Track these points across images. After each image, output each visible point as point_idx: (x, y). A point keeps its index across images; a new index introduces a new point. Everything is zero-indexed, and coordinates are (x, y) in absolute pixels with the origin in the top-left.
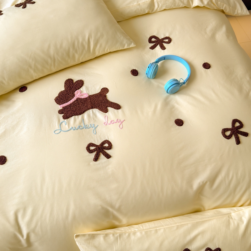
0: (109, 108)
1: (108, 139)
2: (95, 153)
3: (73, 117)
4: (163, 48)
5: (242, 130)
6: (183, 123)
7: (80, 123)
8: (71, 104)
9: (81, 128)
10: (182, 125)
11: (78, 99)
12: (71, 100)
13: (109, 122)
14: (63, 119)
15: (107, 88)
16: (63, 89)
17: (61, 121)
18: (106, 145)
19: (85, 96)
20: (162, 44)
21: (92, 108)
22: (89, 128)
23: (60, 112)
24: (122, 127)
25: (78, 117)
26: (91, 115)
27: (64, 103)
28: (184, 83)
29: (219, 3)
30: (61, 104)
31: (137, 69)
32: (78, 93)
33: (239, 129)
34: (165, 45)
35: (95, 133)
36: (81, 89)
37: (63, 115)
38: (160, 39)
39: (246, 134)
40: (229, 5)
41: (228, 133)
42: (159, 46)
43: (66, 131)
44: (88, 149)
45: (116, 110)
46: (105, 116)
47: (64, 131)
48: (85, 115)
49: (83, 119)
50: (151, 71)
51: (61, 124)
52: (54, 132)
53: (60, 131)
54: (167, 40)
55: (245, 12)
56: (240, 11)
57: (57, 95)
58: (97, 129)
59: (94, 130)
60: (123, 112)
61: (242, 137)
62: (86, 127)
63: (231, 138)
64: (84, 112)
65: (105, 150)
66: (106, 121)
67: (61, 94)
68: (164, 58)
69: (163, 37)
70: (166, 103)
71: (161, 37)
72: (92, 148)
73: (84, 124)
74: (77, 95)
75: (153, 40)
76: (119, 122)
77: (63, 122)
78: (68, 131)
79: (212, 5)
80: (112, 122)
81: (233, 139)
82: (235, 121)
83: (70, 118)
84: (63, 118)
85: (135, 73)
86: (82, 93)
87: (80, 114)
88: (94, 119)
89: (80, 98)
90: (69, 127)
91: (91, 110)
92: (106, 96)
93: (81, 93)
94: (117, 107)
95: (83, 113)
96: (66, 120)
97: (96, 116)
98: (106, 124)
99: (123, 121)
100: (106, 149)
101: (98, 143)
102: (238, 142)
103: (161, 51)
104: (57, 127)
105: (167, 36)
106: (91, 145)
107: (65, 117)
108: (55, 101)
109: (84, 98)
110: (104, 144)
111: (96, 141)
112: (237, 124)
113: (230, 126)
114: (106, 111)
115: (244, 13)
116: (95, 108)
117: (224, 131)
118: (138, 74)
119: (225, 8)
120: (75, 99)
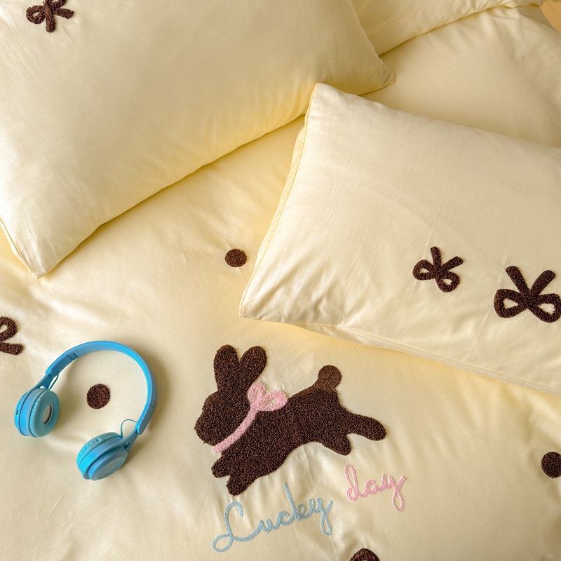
0: (354, 438)
3: (258, 481)
8: (243, 438)
9: (286, 519)
11: (261, 416)
12: (241, 422)
13: (363, 490)
14: (231, 496)
16: (214, 388)
19: (278, 403)
21: (305, 441)
22: (308, 516)
23: (219, 469)
24: (403, 505)
25: (271, 480)
26: (306, 464)
27: (225, 436)
30: (217, 442)
35: (327, 528)
36: (263, 377)
37: (227, 478)
43: (247, 539)
45: (373, 443)
46: (347, 467)
47: (241, 540)
51: (227, 516)
52: (214, 546)
53: (228, 539)
58: (330, 516)
64: (284, 458)
66: (352, 485)
73: (294, 504)
74: (257, 403)
76: (390, 487)
77: (233, 504)
78: (253, 536)
80: (373, 488)
84: (231, 493)
86: (268, 393)
87: (275, 469)
89: (265, 413)
90: (252, 522)
91: (301, 448)
93: (264, 393)
96: (238, 498)
98: (354, 495)
99: (402, 483)
107: (237, 488)
108: (199, 433)
109: (276, 409)
114: (345, 449)
116: (313, 440)
120: (251, 417)
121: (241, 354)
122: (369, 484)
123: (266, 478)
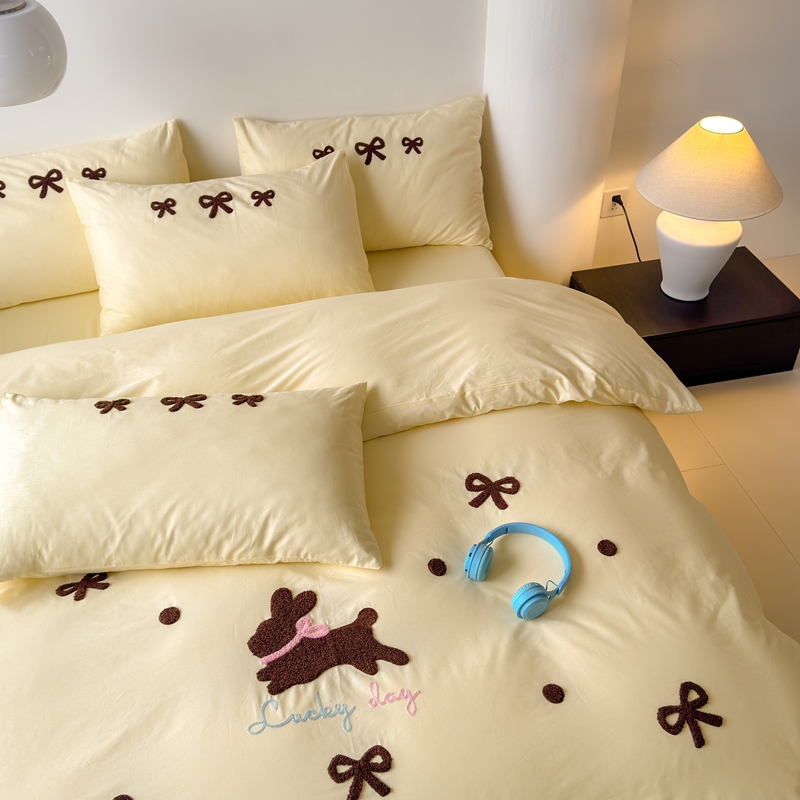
0: (381, 663)
1: (382, 742)
2: (349, 783)
3: (294, 688)
4: (502, 505)
5: (705, 709)
6: (563, 696)
7: (311, 705)
8: (287, 655)
9: (313, 716)
10: (561, 700)
11: (304, 641)
12: (287, 643)
13: (382, 699)
15: (373, 610)
16: (268, 616)
17: (264, 700)
18: (378, 759)
19: (322, 633)
20: (500, 496)
21: (339, 663)
22: (332, 716)
23: (262, 675)
24: (415, 711)
25: (305, 688)
26: (338, 681)
27: (272, 651)
28: (557, 592)
29: (622, 391)
30: (264, 655)
31: (442, 558)
32: (302, 625)
33: (699, 707)
34: (504, 496)
35: (348, 727)
36: (311, 614)
37: (269, 682)
38: (493, 481)
39: (716, 721)
40: (648, 393)
41: (673, 719)
42: (490, 499)
43: (278, 726)
44: (332, 770)
45: (397, 667)
46: (372, 684)
47: (272, 726)
48: (323, 681)
49: (317, 693)
50: (478, 565)
51: (264, 708)
52: (249, 729)
53: (261, 726)
54: (509, 486)
55: (691, 406)
56: (677, 405)
57: (254, 632)
58: (352, 717)
59: (345, 721)
60: (415, 670)
61: (707, 729)
62: (327, 714)
63: (680, 730)
64: (319, 674)
65: (375, 774)
66: (374, 696)
67: (264, 628)
68: (505, 530)
69: (499, 479)
70: (519, 642)
71: (495, 477)
72: (342, 769)
73: (321, 705)
74: (303, 631)
75: (477, 483)
76: (406, 697)
77: (270, 701)
78: (283, 725)
79: (605, 396)
80: (390, 698)
81: (687, 733)
82: (687, 687)
83: (286, 691)
84: (270, 692)
85: (438, 567)
86: (313, 625)
87: (310, 681)
88: (343, 691)
89: (308, 639)
90: (284, 715)
91: (336, 669)
92: (370, 632)
93: (310, 625)
94: (400, 658)
95: (317, 676)
96: (275, 697)
97: (349, 683)
98: (374, 703)
99: (416, 695)
100: (378, 771)
101: (357, 755)
102: (700, 742)
103: (497, 513)
104: (254, 715)
105: (509, 474)
106: (340, 760)
107: (275, 690)
108: (250, 647)
109: (319, 637)
110: (373, 757)
111: (352, 750)
112: (694, 696)
113: (676, 701)
114: (373, 670)
115: (688, 409)
116: (345, 663)
117: (664, 713)
118: (445, 570)
119: (639, 400)
120: (296, 640)
121: (295, 595)
122: (387, 696)
123: (302, 686)
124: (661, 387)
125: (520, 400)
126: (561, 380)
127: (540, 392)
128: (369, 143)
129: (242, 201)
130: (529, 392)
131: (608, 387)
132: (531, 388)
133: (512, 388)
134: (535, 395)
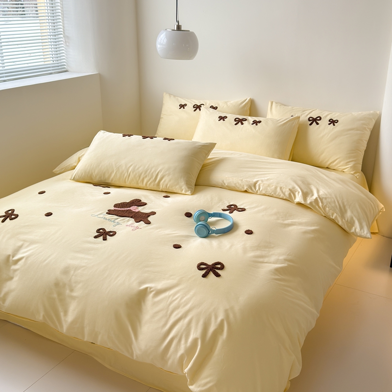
2: (99, 234)
4: (231, 213)
5: (218, 271)
6: (180, 248)
8: (121, 210)
9: (110, 220)
10: (177, 249)
12: (124, 208)
15: (156, 213)
17: (103, 213)
19: (137, 211)
21: (131, 217)
22: (114, 223)
23: (109, 210)
24: (134, 230)
26: (126, 220)
27: (119, 208)
29: (327, 209)
30: (116, 207)
31: (193, 214)
32: (134, 207)
34: (235, 211)
38: (238, 208)
39: (218, 275)
41: (203, 267)
42: (230, 210)
44: (98, 230)
46: (133, 224)
49: (117, 219)
56: (358, 230)
60: (148, 226)
61: (211, 275)
65: (107, 235)
68: (220, 215)
71: (240, 207)
72: (101, 231)
75: (232, 206)
81: (203, 272)
82: (219, 263)
84: (106, 213)
90: (103, 217)
92: (149, 216)
93: (136, 208)
98: (127, 226)
100: (109, 235)
102: (205, 276)
104: (98, 214)
107: (108, 213)
108: (115, 205)
109: (134, 211)
110: (111, 232)
112: (219, 266)
113: (210, 264)
114: (137, 222)
116: (133, 218)
117: (202, 264)
118: (190, 217)
119: (336, 217)
120: (128, 209)
124: (352, 218)
125: (277, 193)
126: (299, 192)
127: (287, 194)
128: (315, 118)
129: (249, 122)
130: (282, 192)
131: (320, 204)
132: (284, 191)
133: (276, 188)
134: (284, 194)
